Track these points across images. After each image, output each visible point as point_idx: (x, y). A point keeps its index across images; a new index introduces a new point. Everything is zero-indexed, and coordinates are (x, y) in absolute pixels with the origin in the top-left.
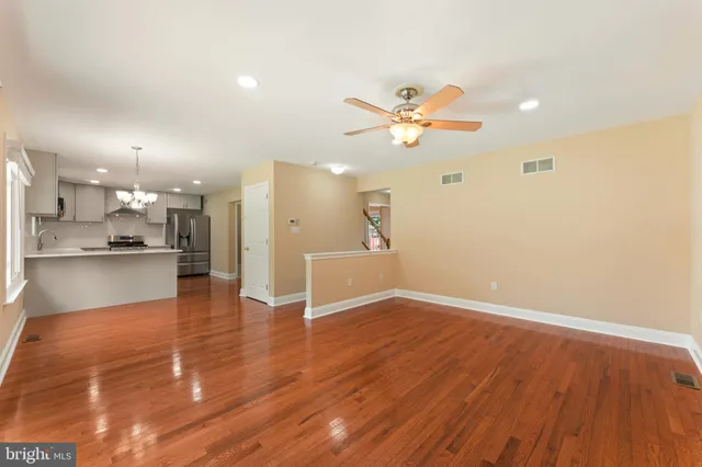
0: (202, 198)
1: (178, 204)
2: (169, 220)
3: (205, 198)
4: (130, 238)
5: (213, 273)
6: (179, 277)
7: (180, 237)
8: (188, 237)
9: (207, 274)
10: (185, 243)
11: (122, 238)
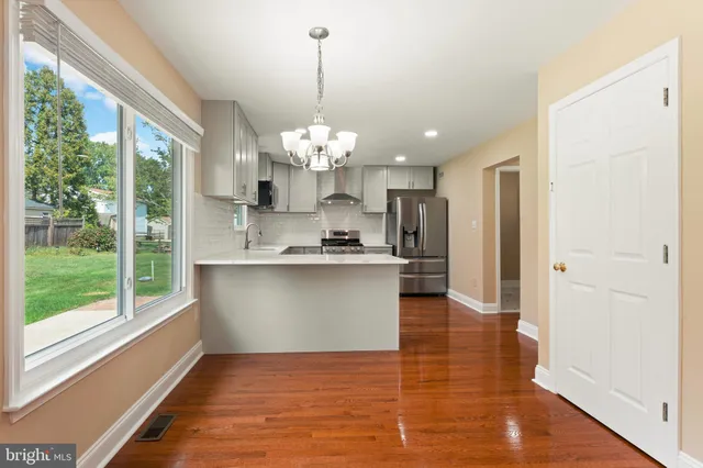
0: (435, 169)
1: (401, 183)
2: (390, 207)
3: (440, 171)
4: (345, 234)
5: (452, 294)
6: (402, 295)
7: (405, 233)
8: (416, 234)
9: (444, 295)
10: (411, 243)
11: (336, 233)
